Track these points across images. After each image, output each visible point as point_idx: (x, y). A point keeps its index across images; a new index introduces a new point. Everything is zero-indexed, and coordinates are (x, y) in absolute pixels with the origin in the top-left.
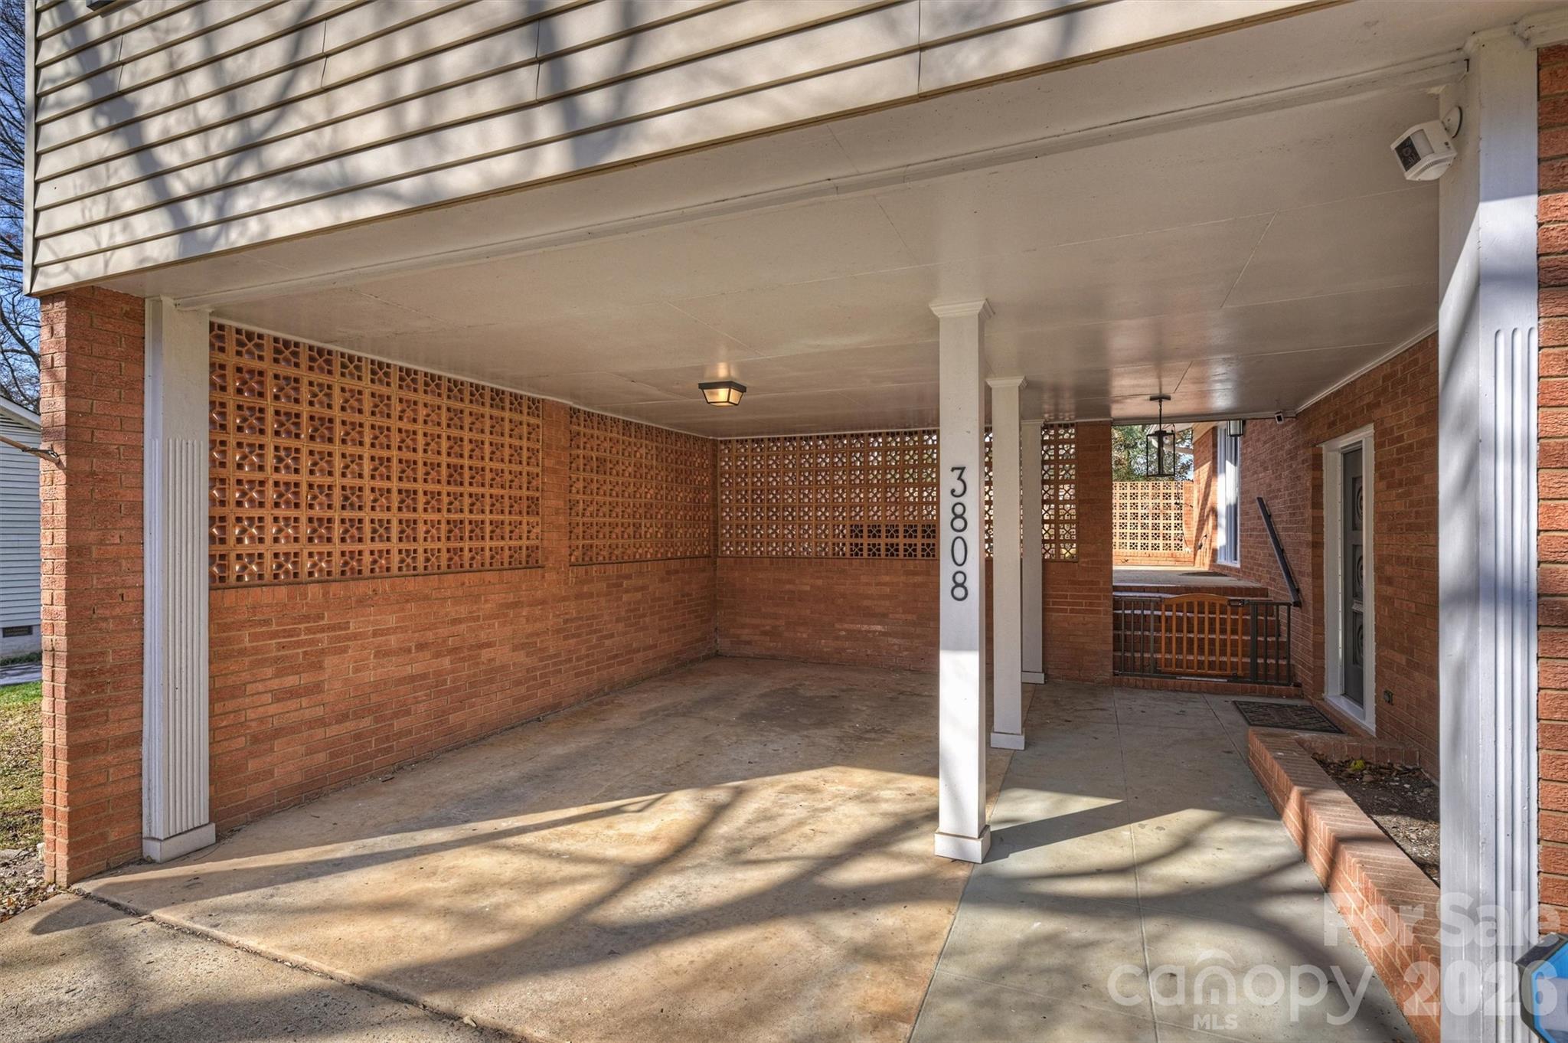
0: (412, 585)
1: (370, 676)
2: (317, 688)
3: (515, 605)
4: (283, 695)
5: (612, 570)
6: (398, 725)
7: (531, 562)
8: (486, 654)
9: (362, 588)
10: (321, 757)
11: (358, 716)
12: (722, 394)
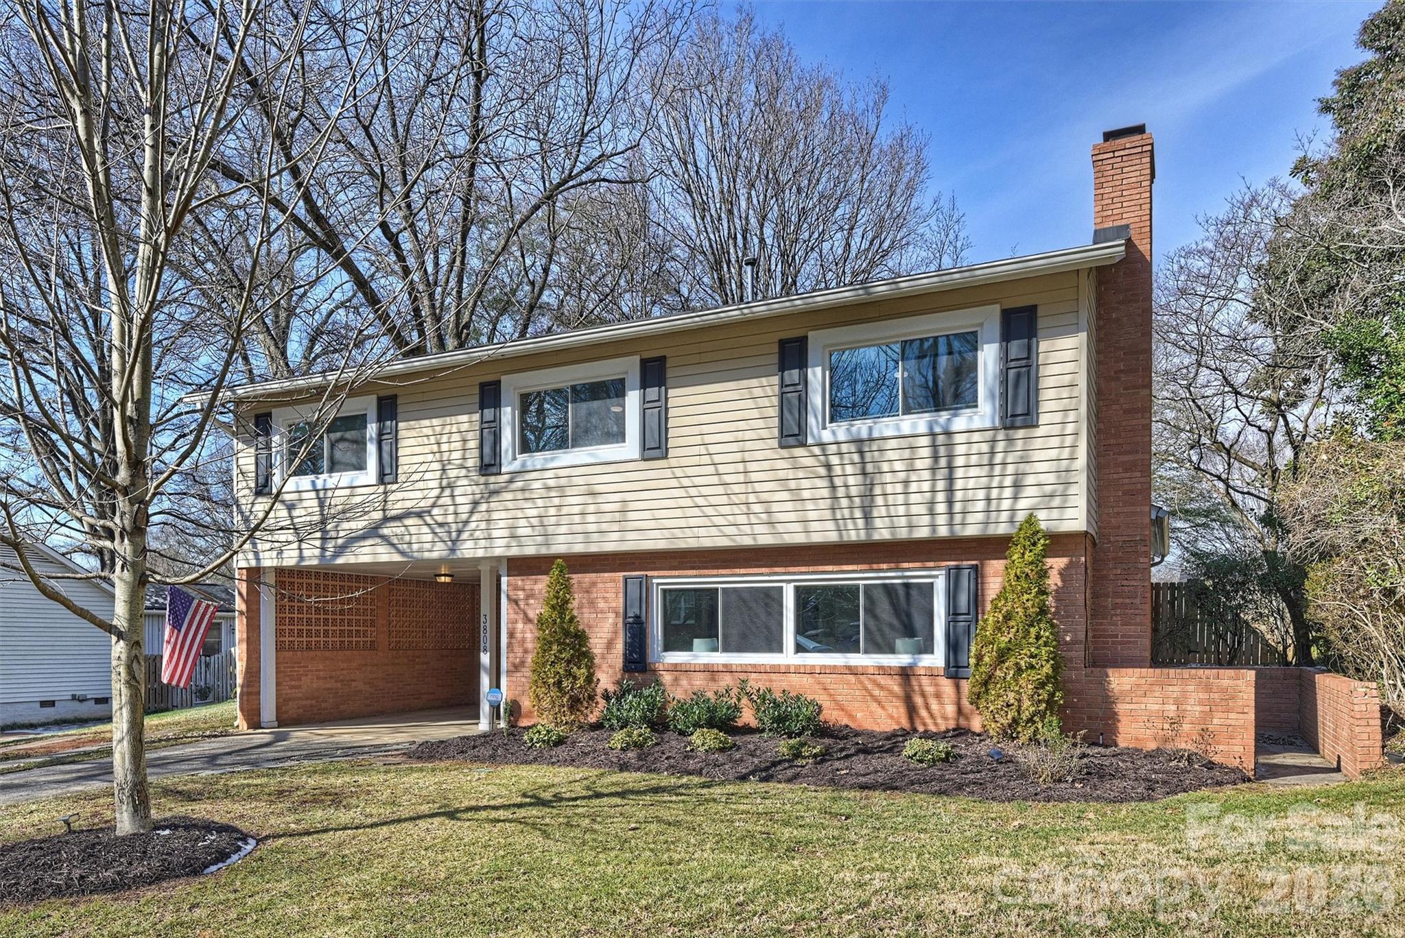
0: (328, 654)
1: (315, 686)
2: (299, 687)
3: (366, 665)
4: (292, 687)
5: (409, 653)
6: (323, 705)
7: (373, 646)
8: (354, 684)
9: (312, 654)
10: (301, 711)
11: (312, 699)
12: (443, 579)
